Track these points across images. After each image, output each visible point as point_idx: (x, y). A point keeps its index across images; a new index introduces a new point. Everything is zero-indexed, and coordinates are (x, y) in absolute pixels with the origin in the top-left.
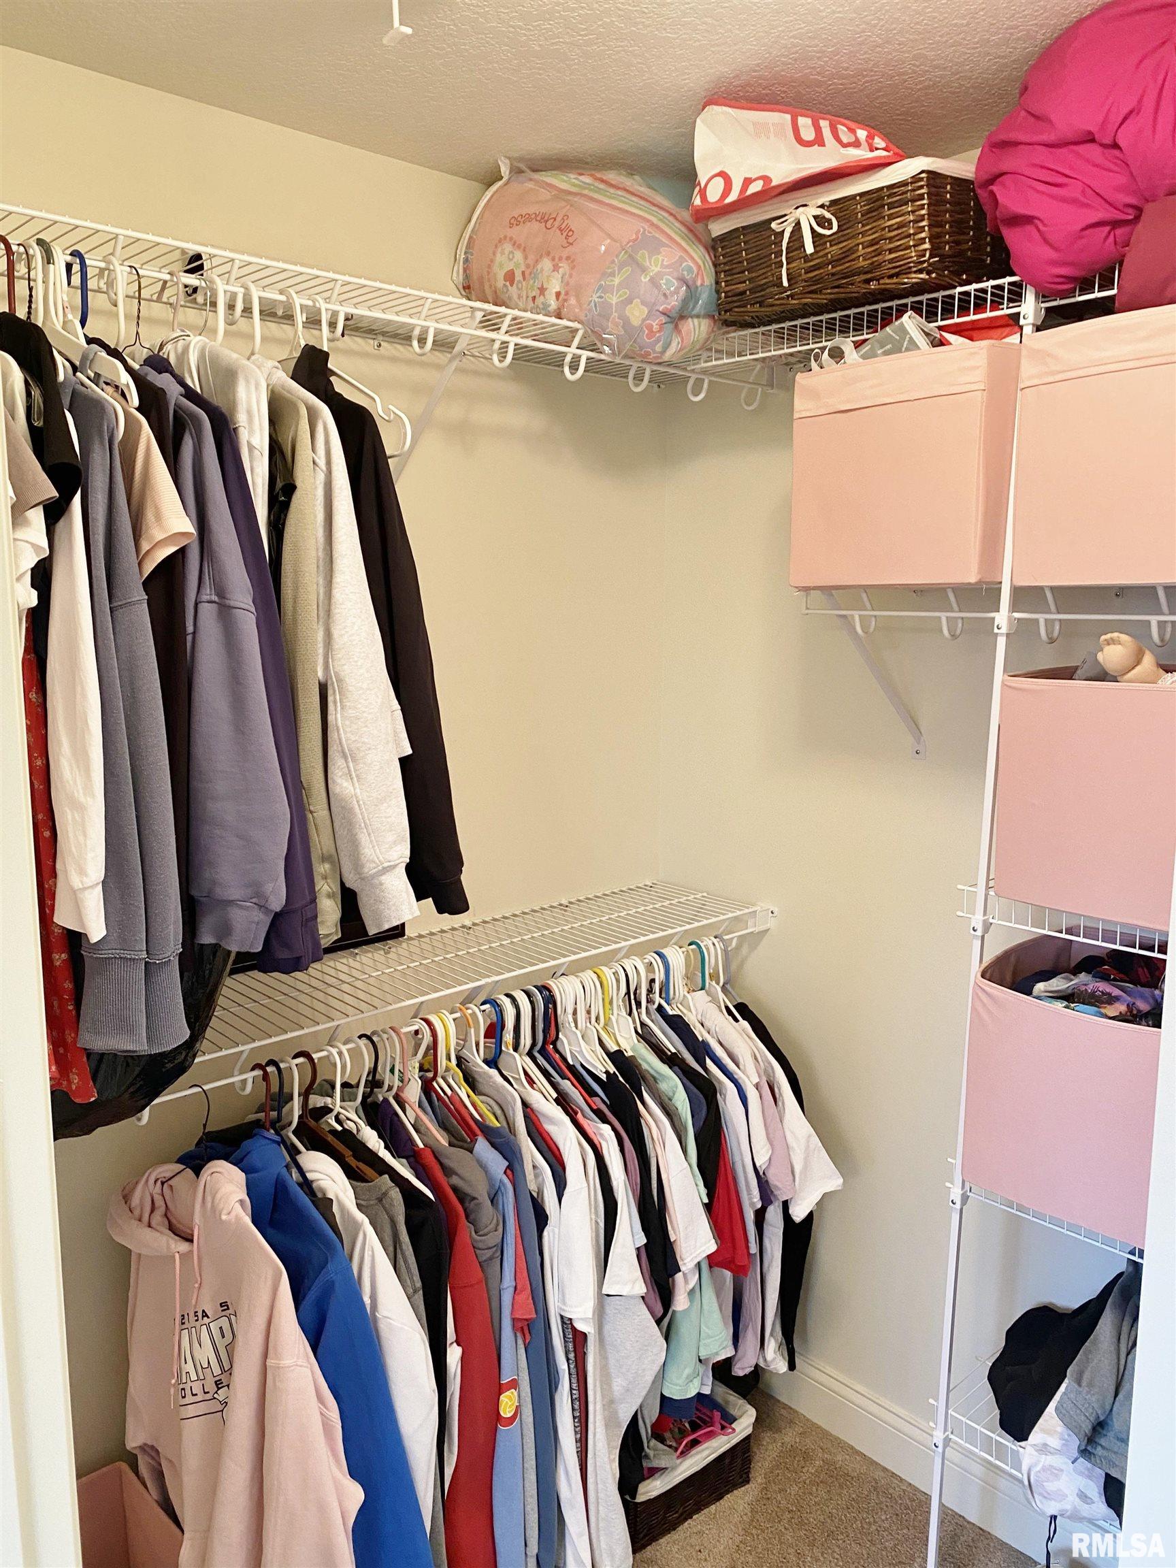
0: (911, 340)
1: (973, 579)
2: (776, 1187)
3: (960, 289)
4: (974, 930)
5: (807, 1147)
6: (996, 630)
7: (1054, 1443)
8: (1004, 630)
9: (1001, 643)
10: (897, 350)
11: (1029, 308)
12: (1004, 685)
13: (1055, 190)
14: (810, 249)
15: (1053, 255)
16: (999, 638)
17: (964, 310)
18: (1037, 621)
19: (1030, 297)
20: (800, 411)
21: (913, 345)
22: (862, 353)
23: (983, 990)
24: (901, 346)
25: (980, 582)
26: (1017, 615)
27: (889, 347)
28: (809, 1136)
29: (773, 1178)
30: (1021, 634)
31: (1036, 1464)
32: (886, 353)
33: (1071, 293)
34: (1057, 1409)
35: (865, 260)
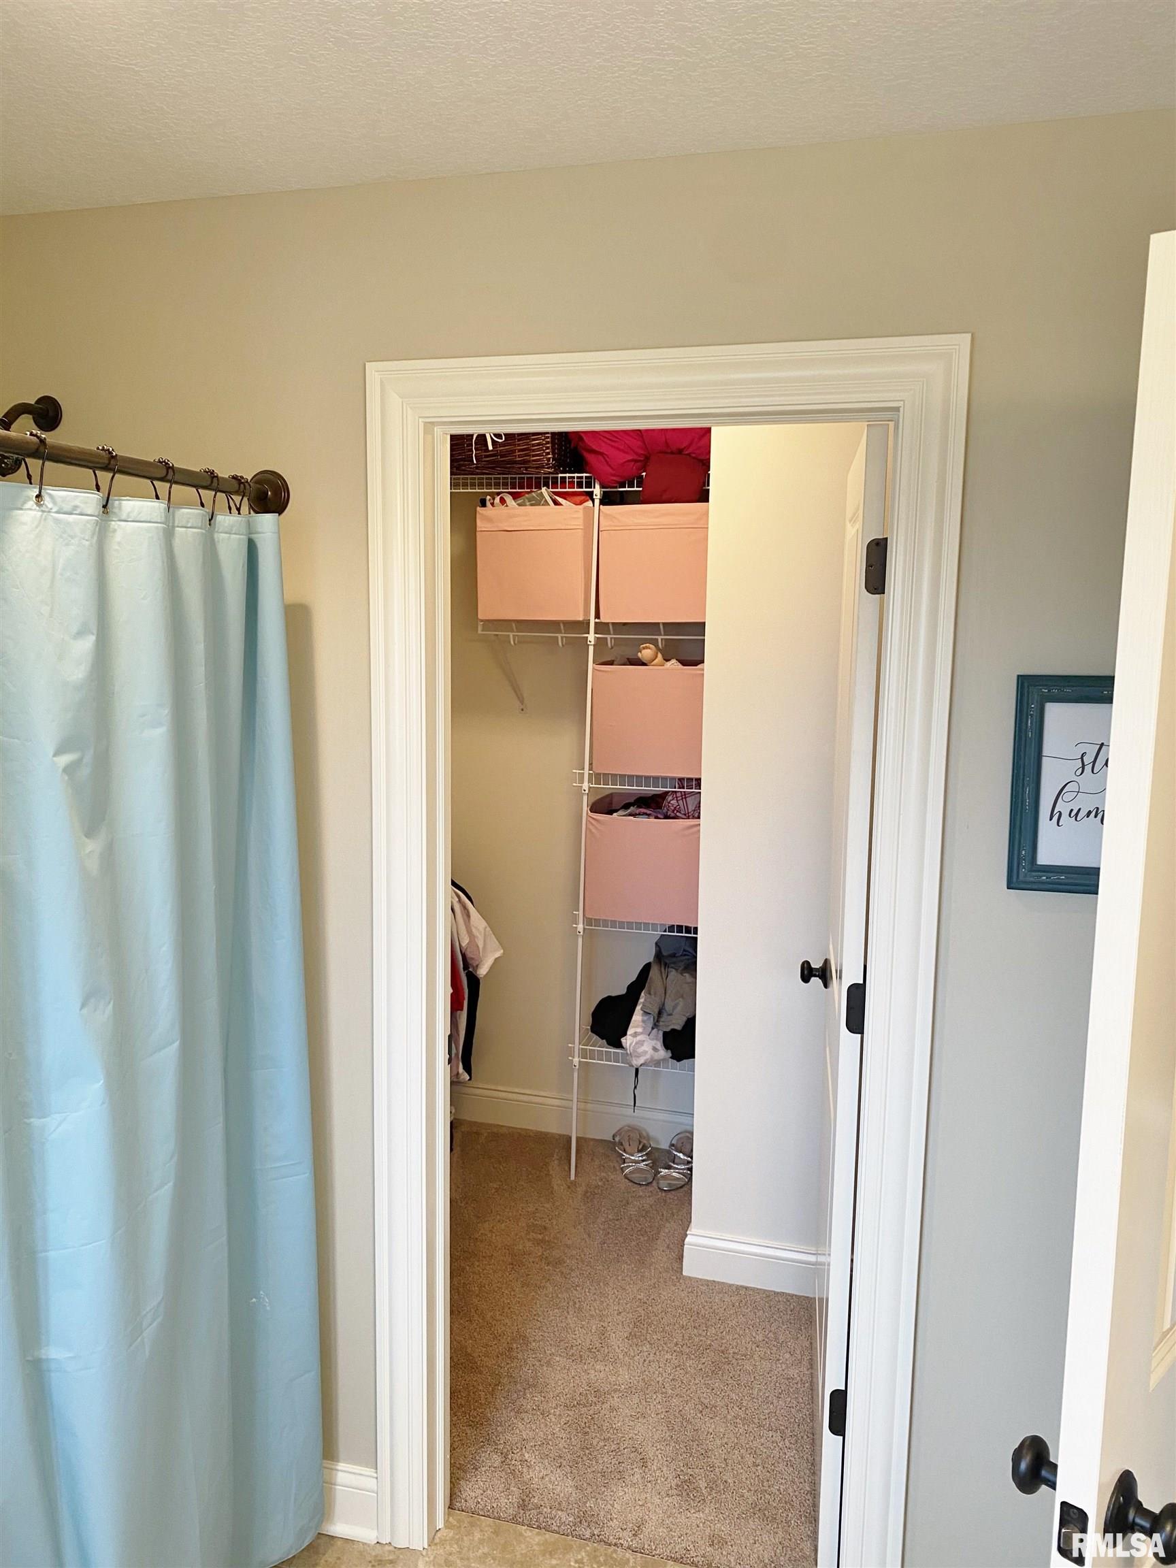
0: (546, 501)
1: (581, 619)
2: (473, 959)
3: (560, 475)
4: (584, 790)
5: (485, 935)
6: (589, 643)
7: (639, 1030)
8: (593, 643)
9: (591, 649)
10: (538, 504)
11: (597, 491)
12: (593, 668)
13: (613, 444)
14: (490, 447)
15: (611, 471)
16: (590, 647)
17: (563, 486)
18: (606, 638)
19: (597, 486)
20: (481, 527)
21: (546, 503)
22: (518, 502)
23: (593, 818)
24: (540, 502)
25: (584, 620)
26: (597, 636)
27: (534, 502)
28: (486, 928)
29: (469, 955)
30: (599, 643)
31: (632, 1043)
32: (532, 505)
33: (616, 487)
34: (642, 1009)
35: (519, 457)
